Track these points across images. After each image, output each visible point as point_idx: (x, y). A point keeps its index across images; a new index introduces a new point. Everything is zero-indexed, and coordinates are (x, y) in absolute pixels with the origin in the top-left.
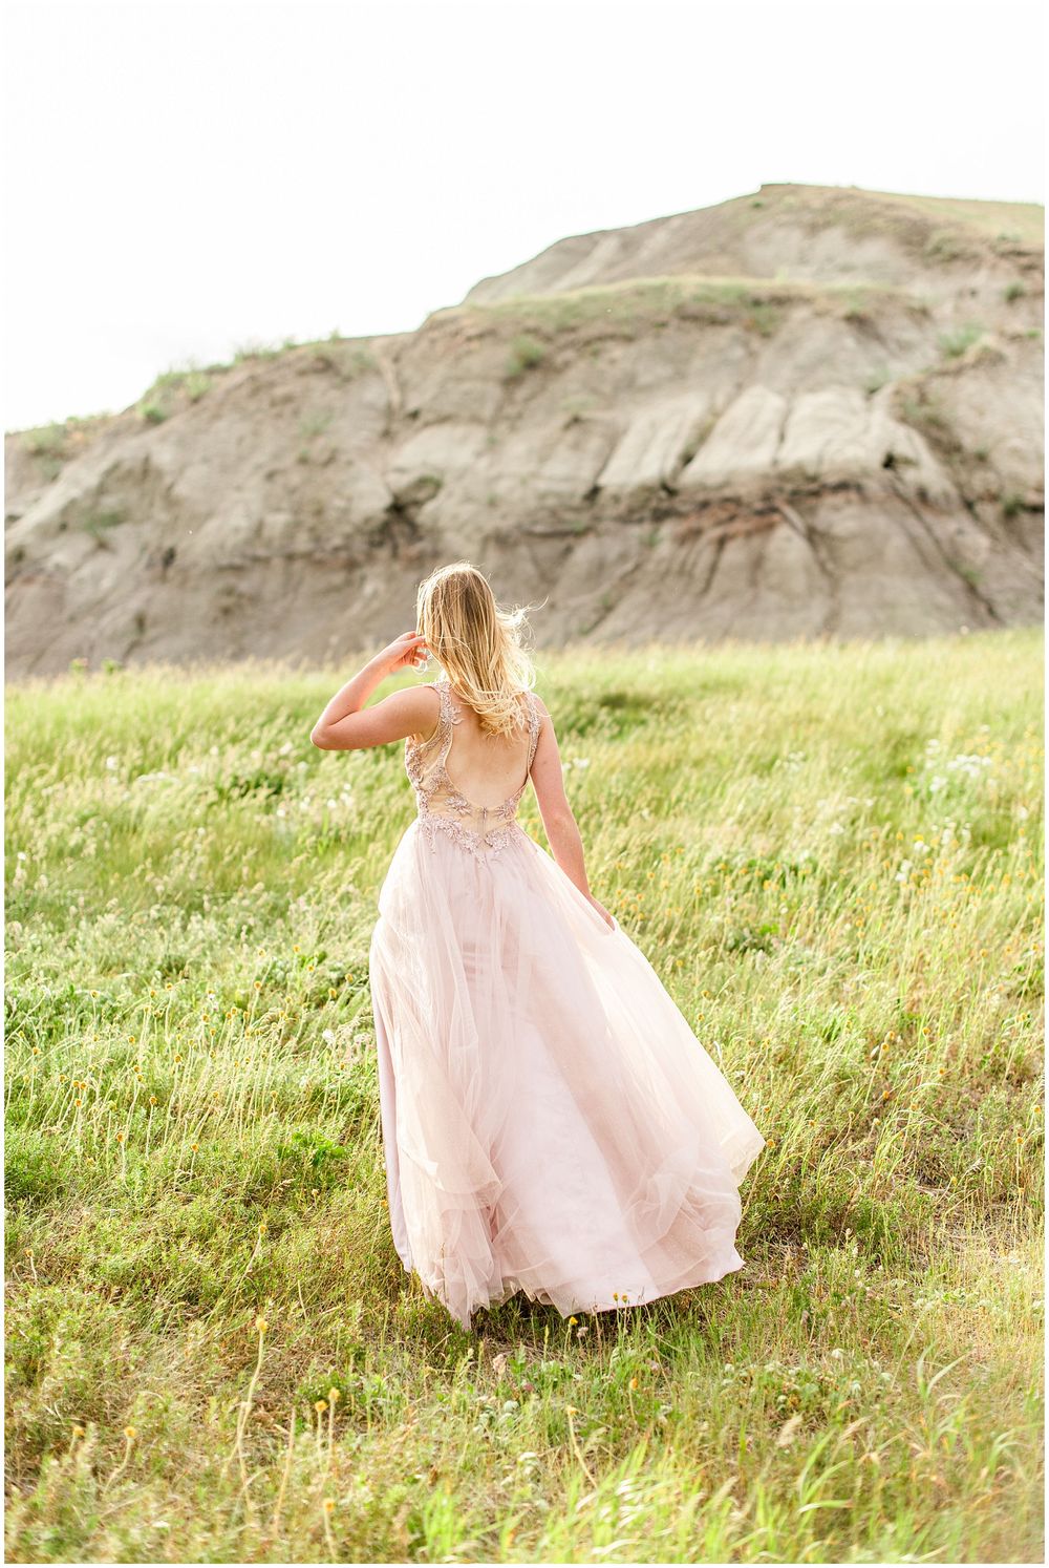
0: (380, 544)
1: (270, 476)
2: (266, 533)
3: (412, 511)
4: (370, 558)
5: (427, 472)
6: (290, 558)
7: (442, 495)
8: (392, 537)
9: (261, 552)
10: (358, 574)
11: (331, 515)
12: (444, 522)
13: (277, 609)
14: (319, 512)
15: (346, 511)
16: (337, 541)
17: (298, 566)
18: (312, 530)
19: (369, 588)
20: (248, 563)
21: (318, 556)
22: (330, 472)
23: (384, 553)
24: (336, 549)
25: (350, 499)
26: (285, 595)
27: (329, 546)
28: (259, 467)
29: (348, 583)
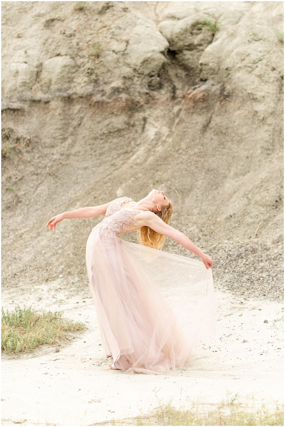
0: (160, 86)
1: (50, 23)
2: (45, 76)
3: (188, 55)
4: (150, 100)
5: (202, 17)
6: (69, 100)
7: (221, 37)
8: (170, 81)
9: (39, 95)
10: (139, 115)
11: (111, 57)
12: (228, 63)
13: (56, 153)
14: (98, 56)
15: (124, 54)
16: (117, 83)
17: (77, 107)
18: (90, 72)
19: (151, 132)
20: (26, 107)
21: (98, 97)
22: (106, 18)
23: (163, 95)
24: (117, 90)
25: (127, 42)
26: (64, 139)
27: (108, 89)
28: (39, 15)
29: (130, 126)
